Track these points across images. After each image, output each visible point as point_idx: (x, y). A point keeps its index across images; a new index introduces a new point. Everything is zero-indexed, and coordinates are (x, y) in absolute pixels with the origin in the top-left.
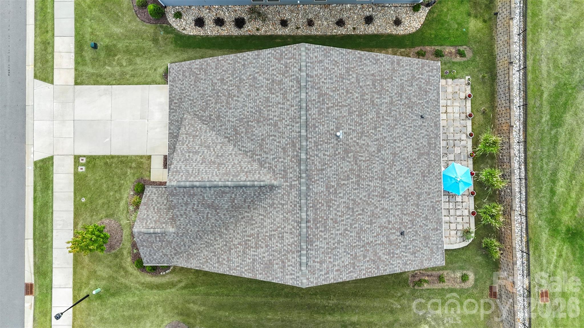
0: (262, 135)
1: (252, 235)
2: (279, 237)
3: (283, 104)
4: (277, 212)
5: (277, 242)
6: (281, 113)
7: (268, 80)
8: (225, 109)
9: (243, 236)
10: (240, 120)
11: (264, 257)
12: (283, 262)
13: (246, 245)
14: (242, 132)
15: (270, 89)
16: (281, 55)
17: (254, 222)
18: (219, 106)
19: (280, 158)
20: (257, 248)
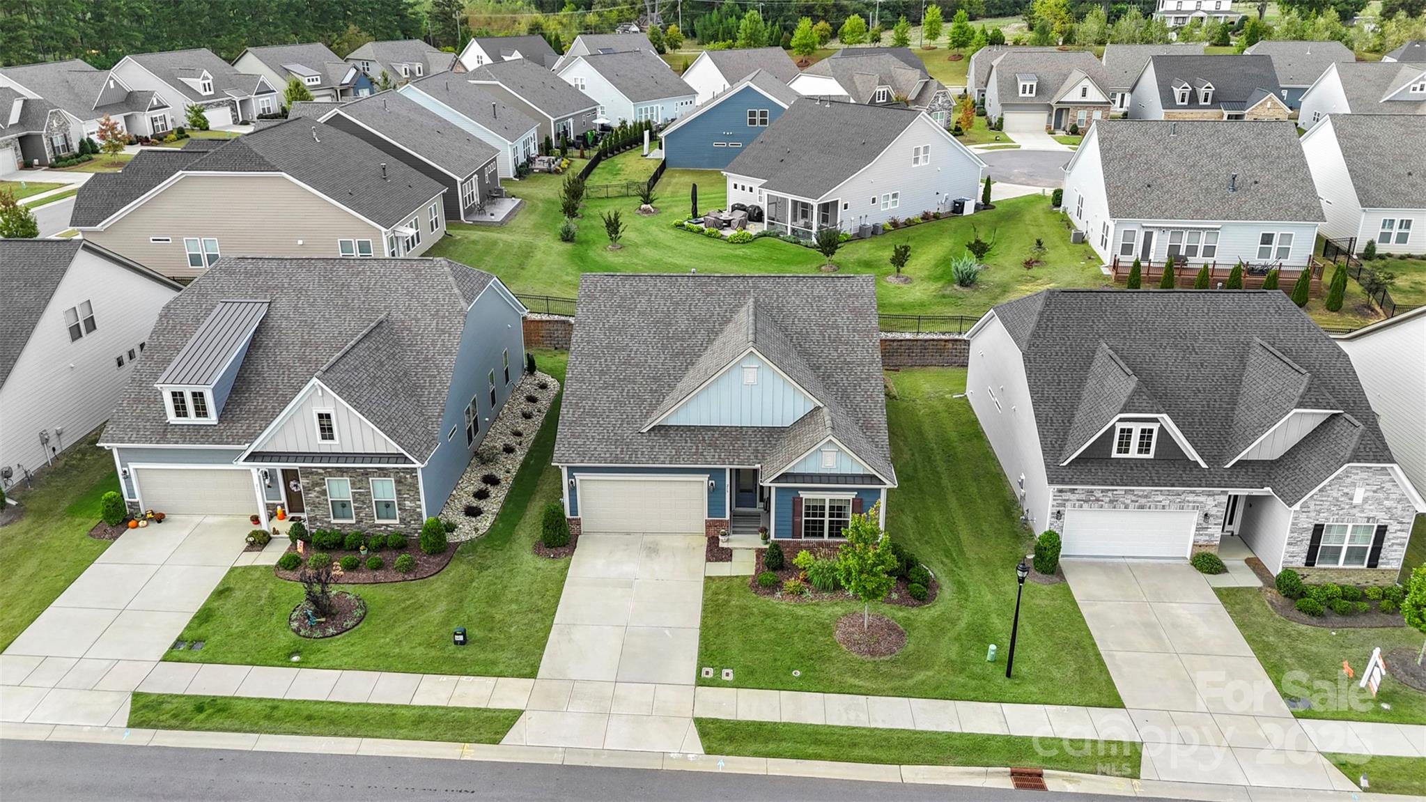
0: (688, 320)
1: (822, 333)
2: (819, 301)
3: (651, 295)
4: (788, 303)
5: (826, 303)
6: (662, 297)
7: (616, 313)
8: (645, 368)
9: (825, 345)
10: (664, 347)
11: (848, 318)
12: (850, 296)
13: (836, 341)
14: (682, 345)
15: (630, 310)
16: (588, 296)
17: (804, 330)
18: (639, 379)
19: (719, 299)
20: (837, 327)
